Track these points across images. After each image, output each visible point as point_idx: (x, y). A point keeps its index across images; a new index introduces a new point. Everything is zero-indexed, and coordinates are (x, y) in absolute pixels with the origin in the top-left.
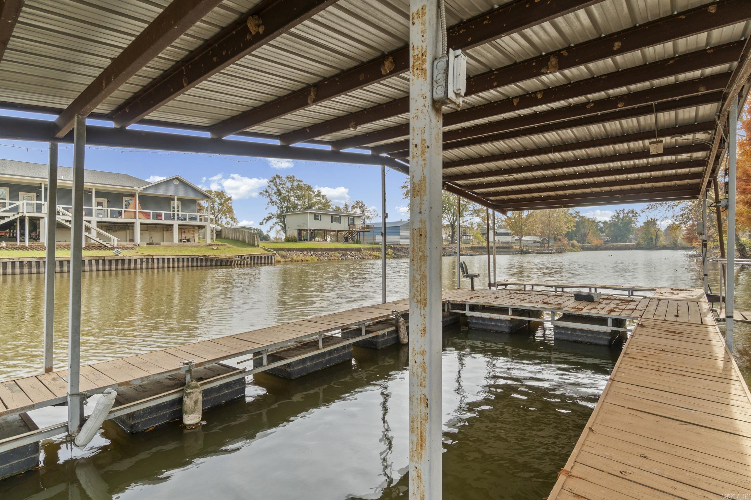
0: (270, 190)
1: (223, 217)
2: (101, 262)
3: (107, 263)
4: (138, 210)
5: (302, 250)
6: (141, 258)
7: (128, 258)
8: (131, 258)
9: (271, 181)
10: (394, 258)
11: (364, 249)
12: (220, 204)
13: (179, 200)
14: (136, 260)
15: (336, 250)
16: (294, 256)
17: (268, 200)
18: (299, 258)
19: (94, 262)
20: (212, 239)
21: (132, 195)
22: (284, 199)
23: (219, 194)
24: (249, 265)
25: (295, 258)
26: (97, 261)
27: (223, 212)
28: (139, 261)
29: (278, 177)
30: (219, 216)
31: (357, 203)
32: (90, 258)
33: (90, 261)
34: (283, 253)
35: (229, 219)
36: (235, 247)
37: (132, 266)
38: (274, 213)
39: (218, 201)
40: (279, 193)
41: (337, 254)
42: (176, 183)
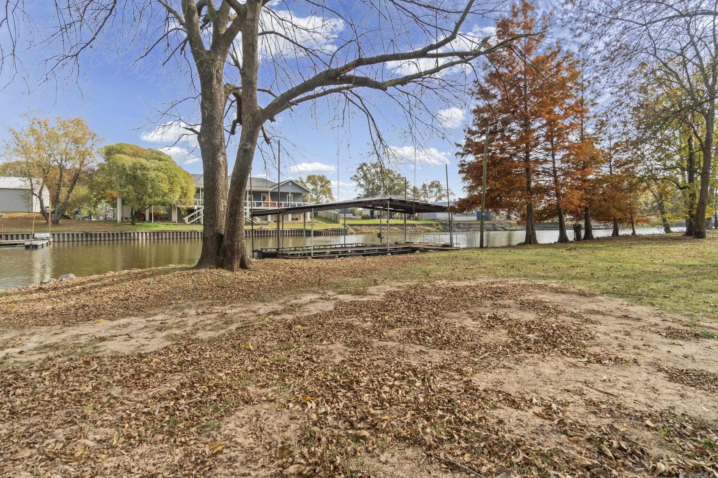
0: (359, 176)
1: (324, 197)
4: (270, 202)
5: (369, 225)
6: (273, 230)
7: (266, 230)
8: (268, 230)
9: (359, 169)
10: (444, 231)
11: (418, 225)
12: (322, 186)
13: (292, 193)
14: (270, 231)
15: (396, 225)
16: (364, 229)
17: (357, 183)
18: (367, 231)
20: (311, 217)
21: (267, 192)
22: (369, 182)
23: (321, 178)
24: (332, 235)
25: (364, 231)
27: (324, 193)
29: (365, 164)
30: (321, 196)
31: (433, 183)
33: (249, 231)
34: (356, 227)
35: (328, 199)
36: (324, 224)
37: (268, 234)
38: (362, 194)
39: (320, 184)
40: (365, 177)
41: (396, 228)
42: (290, 184)
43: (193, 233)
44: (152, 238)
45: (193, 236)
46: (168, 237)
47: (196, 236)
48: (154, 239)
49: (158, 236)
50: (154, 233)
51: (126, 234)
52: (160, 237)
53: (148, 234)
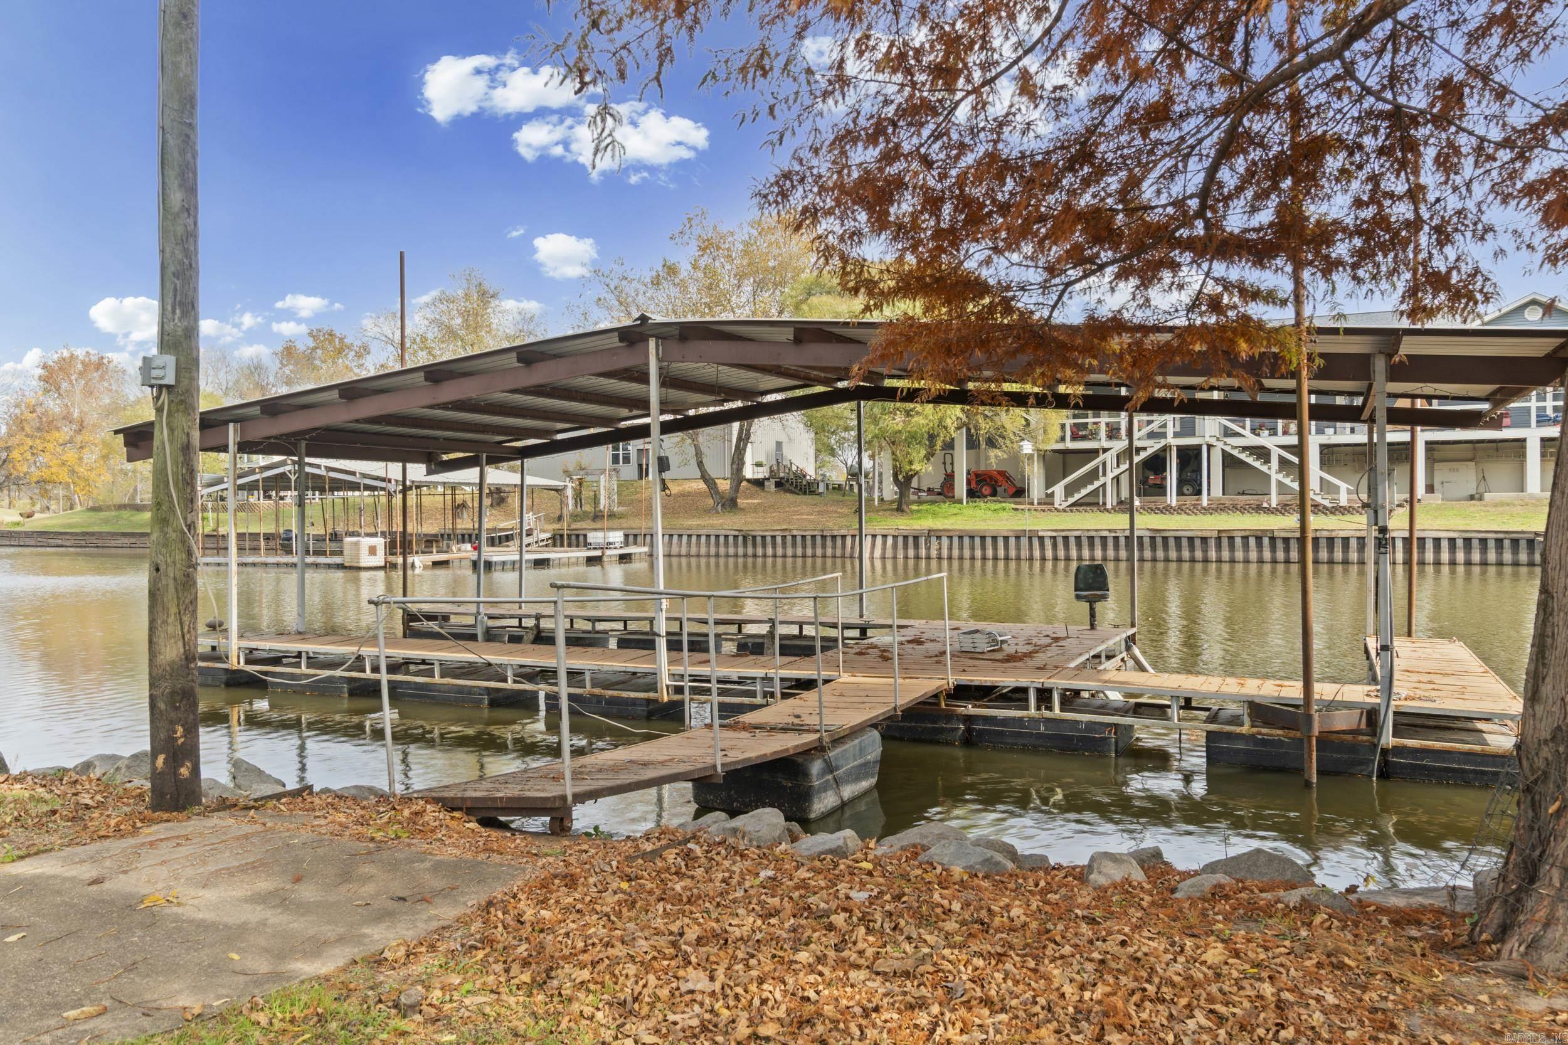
2: (1266, 541)
3: (1280, 545)
6: (1359, 534)
7: (1326, 534)
8: (1334, 534)
14: (1346, 540)
19: (1252, 542)
26: (1259, 539)
28: (1353, 543)
32: (1244, 534)
33: (1245, 539)
37: (1338, 555)
42: (1533, 316)
43: (1025, 541)
44: (900, 554)
45: (1025, 553)
46: (945, 553)
47: (1037, 553)
48: (906, 558)
49: (916, 546)
50: (906, 537)
51: (834, 537)
52: (923, 552)
53: (890, 541)
